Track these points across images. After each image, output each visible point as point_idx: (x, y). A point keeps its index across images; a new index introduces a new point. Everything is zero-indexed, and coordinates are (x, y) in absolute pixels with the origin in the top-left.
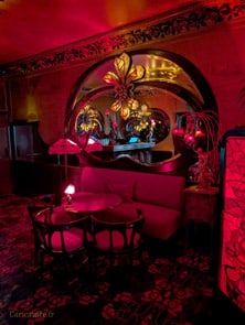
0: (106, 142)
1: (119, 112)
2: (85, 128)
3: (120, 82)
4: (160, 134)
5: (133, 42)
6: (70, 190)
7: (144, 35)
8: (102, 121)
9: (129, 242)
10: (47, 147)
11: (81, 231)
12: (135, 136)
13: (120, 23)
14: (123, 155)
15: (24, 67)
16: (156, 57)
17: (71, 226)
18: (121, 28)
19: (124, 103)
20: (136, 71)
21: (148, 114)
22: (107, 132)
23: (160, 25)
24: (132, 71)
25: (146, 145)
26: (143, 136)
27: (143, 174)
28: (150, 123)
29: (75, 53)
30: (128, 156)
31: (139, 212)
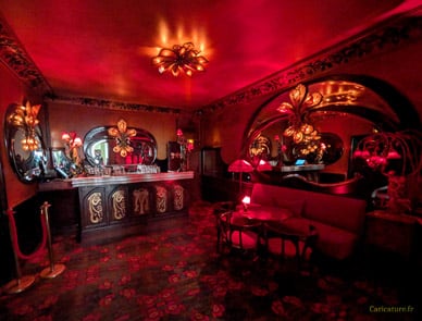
0: (273, 163)
1: (292, 137)
2: (254, 151)
3: (294, 110)
4: (330, 158)
5: (310, 73)
6: (247, 200)
7: (324, 64)
8: (270, 146)
9: (301, 253)
10: (226, 167)
11: (256, 236)
12: (301, 158)
13: (298, 59)
14: (291, 175)
15: (214, 108)
16: (332, 83)
17: (248, 229)
18: (299, 62)
19: (298, 128)
20: (312, 99)
21: (317, 138)
22: (275, 154)
23: (343, 51)
24: (308, 99)
25: (315, 167)
26: (311, 158)
27: (315, 194)
28: (320, 147)
29: (254, 92)
30: (296, 175)
31: (312, 228)
